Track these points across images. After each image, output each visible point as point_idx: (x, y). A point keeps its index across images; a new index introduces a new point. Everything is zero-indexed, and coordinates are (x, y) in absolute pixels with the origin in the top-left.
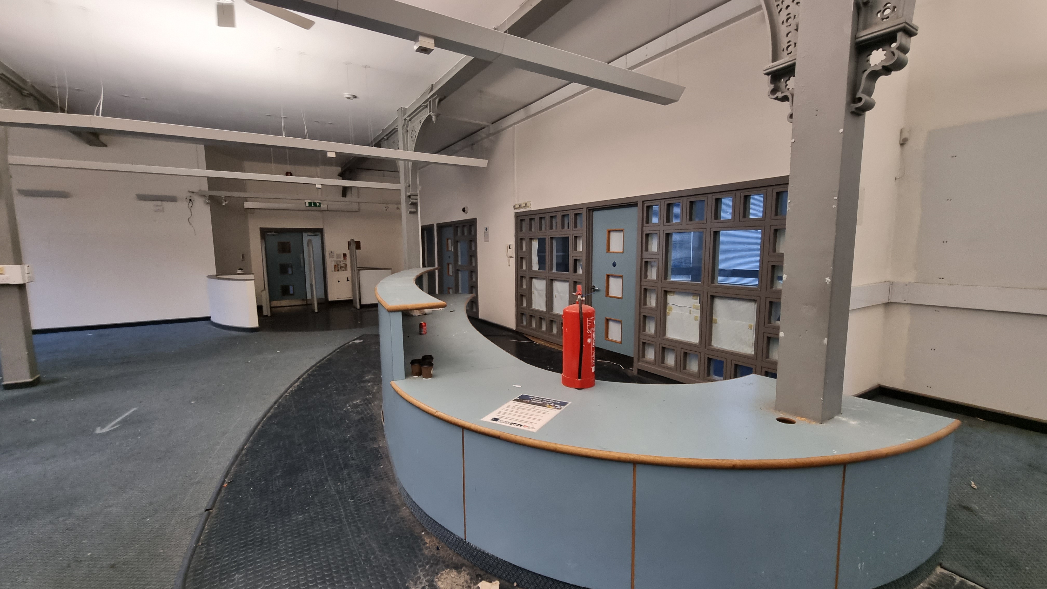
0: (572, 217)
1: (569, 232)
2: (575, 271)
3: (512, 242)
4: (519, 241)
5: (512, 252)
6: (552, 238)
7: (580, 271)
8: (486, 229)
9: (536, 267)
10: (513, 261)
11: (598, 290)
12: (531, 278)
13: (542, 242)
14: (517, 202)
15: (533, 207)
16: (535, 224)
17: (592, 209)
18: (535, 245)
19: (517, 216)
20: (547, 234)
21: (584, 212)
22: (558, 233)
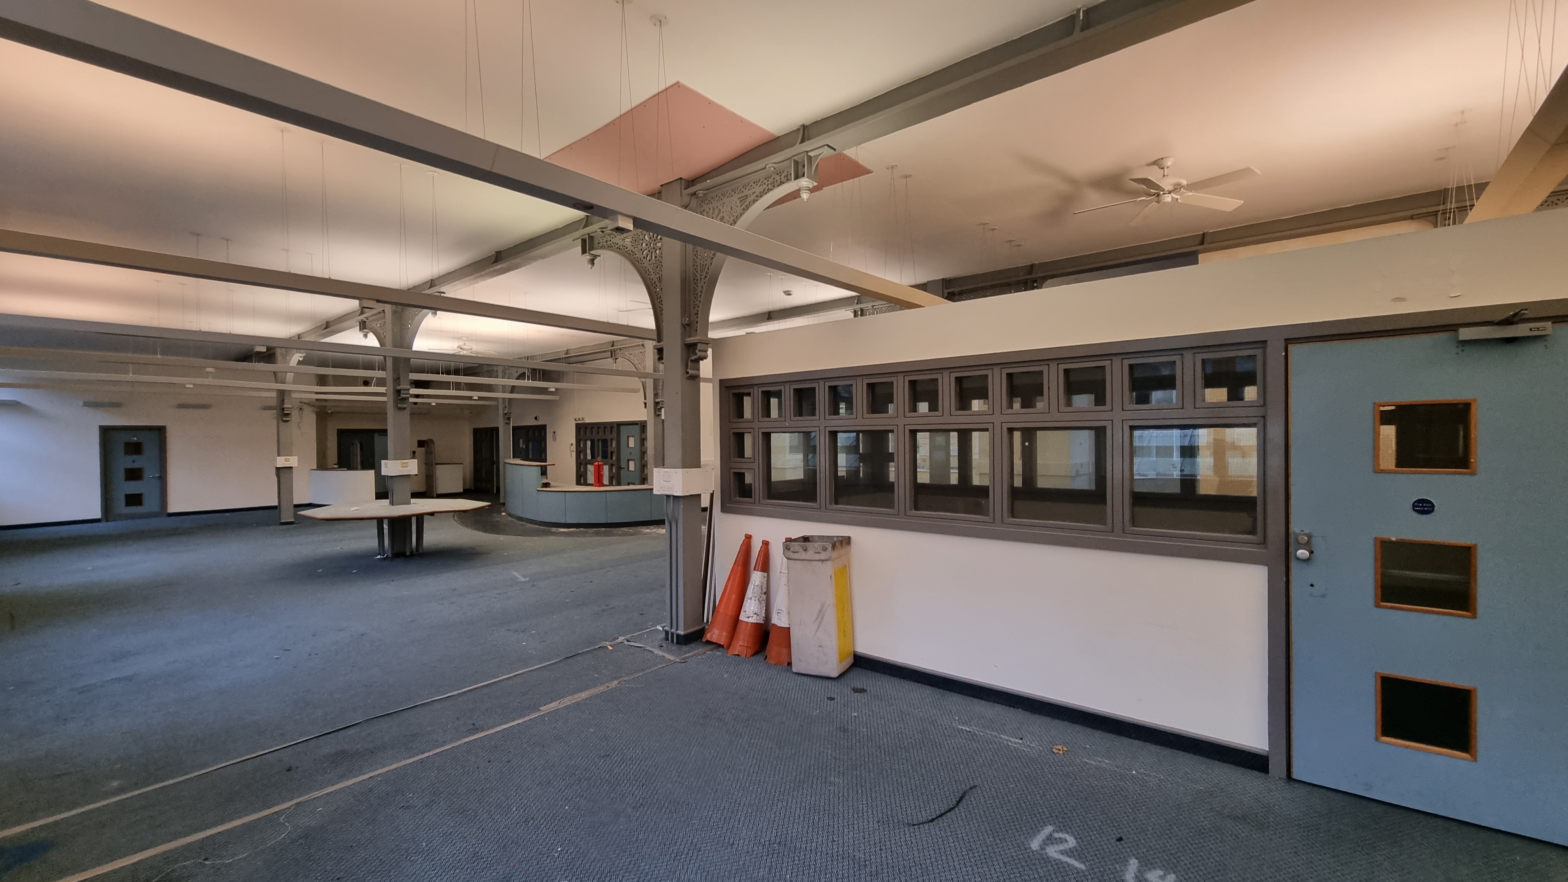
0: (609, 428)
1: (608, 436)
2: (612, 458)
3: (574, 442)
4: (578, 441)
5: (574, 448)
6: (598, 440)
7: (614, 458)
8: (554, 432)
9: (589, 457)
10: (574, 454)
11: (624, 468)
12: (586, 464)
13: (592, 442)
14: (577, 417)
15: (587, 421)
16: (588, 431)
17: (619, 424)
18: (589, 443)
19: (577, 425)
20: (595, 436)
21: (615, 426)
22: (601, 436)
